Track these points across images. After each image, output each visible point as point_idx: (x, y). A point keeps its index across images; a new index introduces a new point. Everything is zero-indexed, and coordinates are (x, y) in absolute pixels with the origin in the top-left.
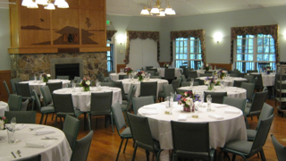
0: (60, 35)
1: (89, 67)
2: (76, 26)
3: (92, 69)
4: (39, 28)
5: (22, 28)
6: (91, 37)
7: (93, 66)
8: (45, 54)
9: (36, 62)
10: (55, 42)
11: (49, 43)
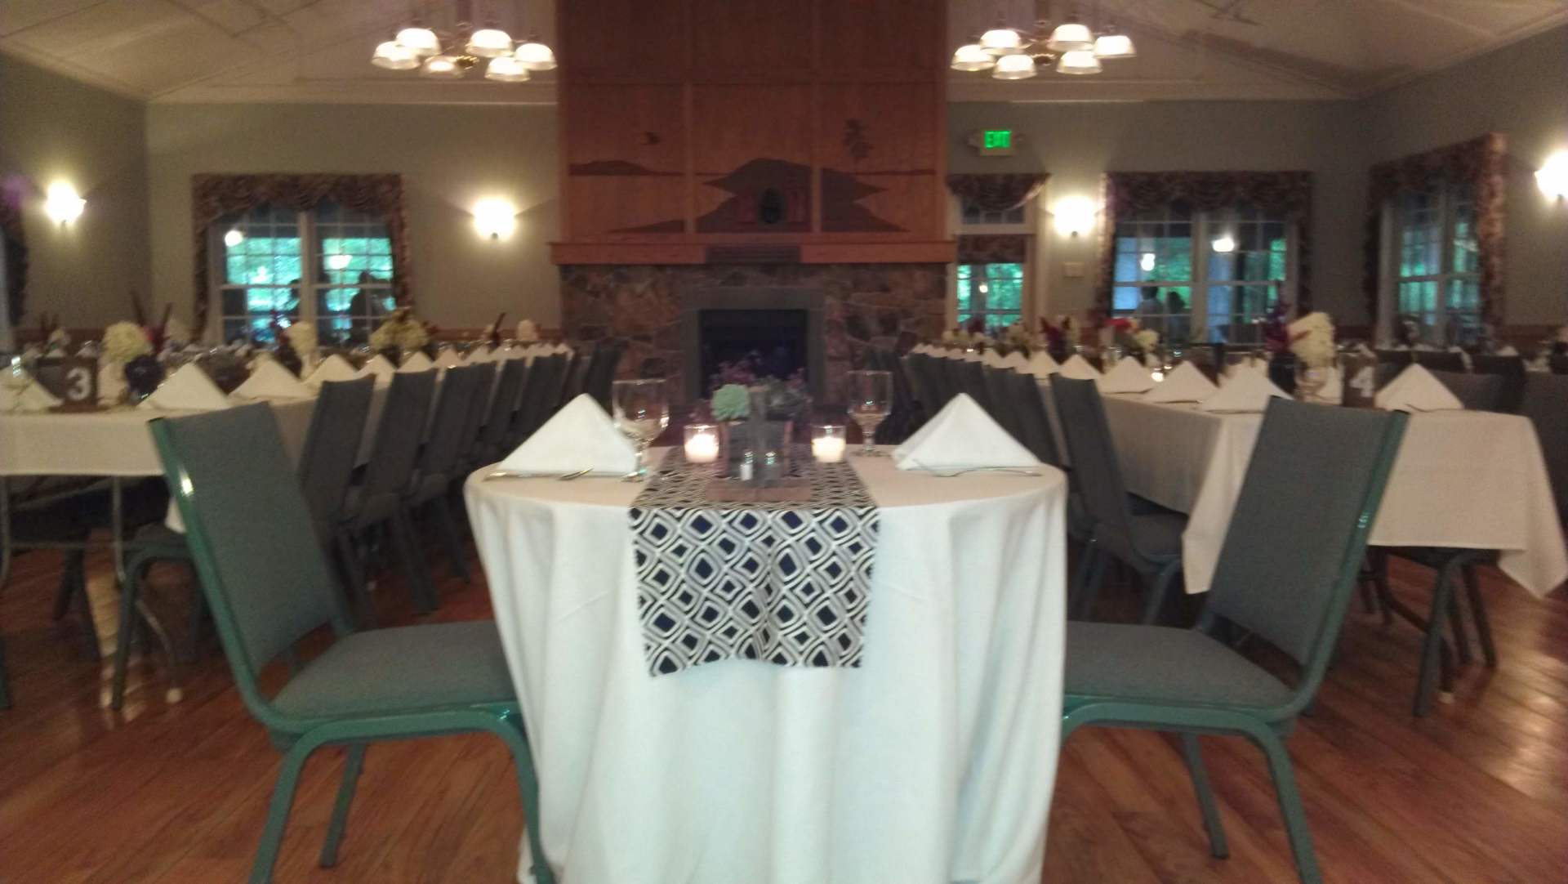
0: (722, 196)
1: (854, 324)
2: (799, 159)
3: (864, 334)
4: (642, 172)
5: (575, 170)
6: (870, 203)
7: (873, 325)
8: (660, 267)
9: (623, 299)
10: (705, 224)
11: (678, 226)
